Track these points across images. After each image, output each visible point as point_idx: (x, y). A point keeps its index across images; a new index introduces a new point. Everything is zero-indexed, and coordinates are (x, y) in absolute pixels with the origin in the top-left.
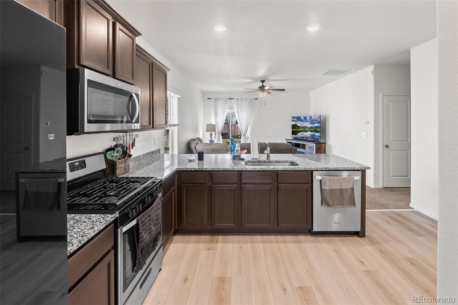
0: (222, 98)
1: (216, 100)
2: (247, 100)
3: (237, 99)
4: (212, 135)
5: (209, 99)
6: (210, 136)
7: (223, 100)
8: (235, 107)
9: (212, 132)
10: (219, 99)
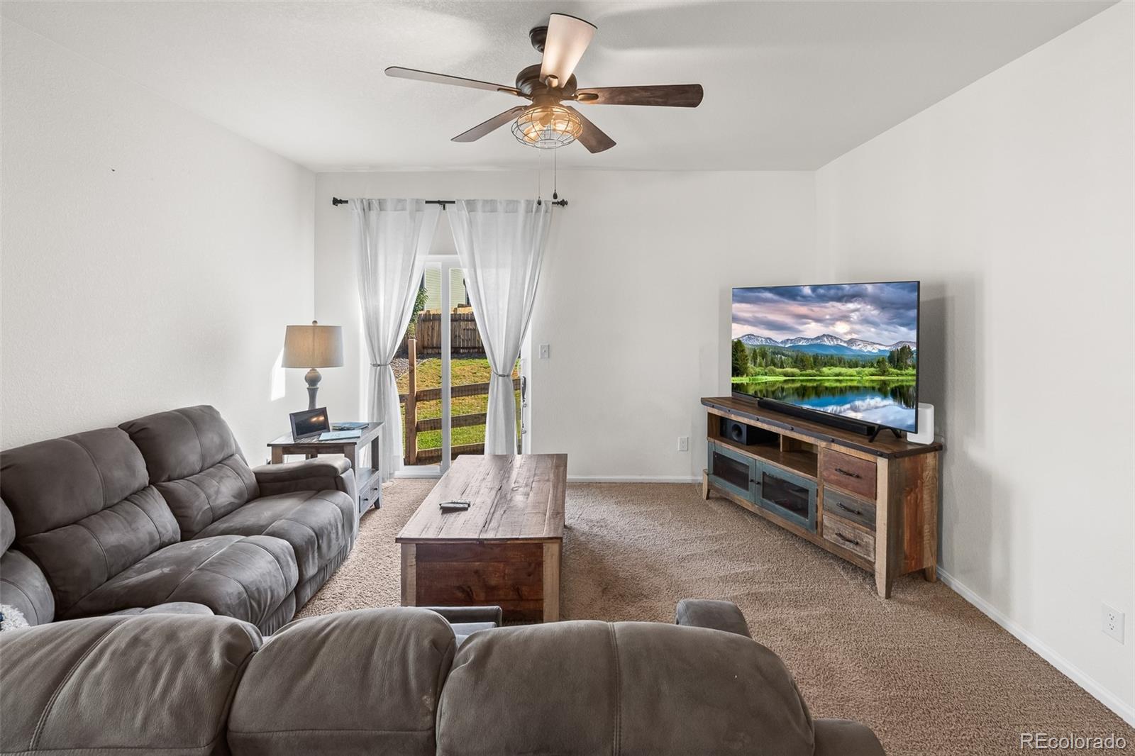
0: (399, 201)
1: (367, 206)
2: (515, 211)
3: (471, 205)
4: (319, 385)
5: (336, 202)
6: (307, 385)
7: (404, 209)
8: (461, 242)
9: (318, 369)
10: (381, 203)
